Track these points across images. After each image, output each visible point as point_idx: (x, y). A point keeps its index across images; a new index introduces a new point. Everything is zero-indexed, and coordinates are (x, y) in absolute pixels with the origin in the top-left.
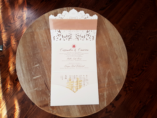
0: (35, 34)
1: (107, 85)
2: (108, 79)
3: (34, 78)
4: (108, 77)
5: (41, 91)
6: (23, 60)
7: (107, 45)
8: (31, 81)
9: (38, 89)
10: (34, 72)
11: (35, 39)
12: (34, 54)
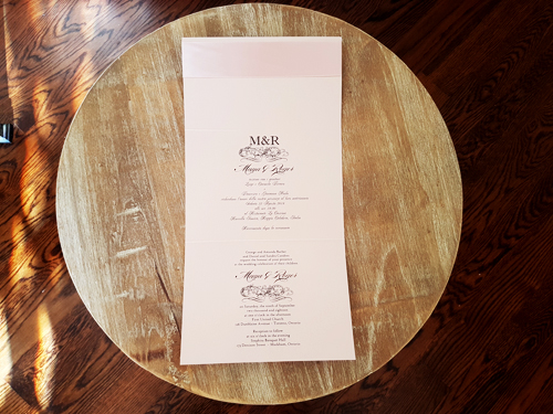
0: (132, 94)
1: (381, 297)
2: (387, 278)
3: (121, 254)
4: (386, 272)
5: (142, 302)
6: (83, 187)
7: (392, 152)
8: (107, 265)
9: (132, 297)
10: (119, 233)
11: (132, 113)
12: (124, 170)
